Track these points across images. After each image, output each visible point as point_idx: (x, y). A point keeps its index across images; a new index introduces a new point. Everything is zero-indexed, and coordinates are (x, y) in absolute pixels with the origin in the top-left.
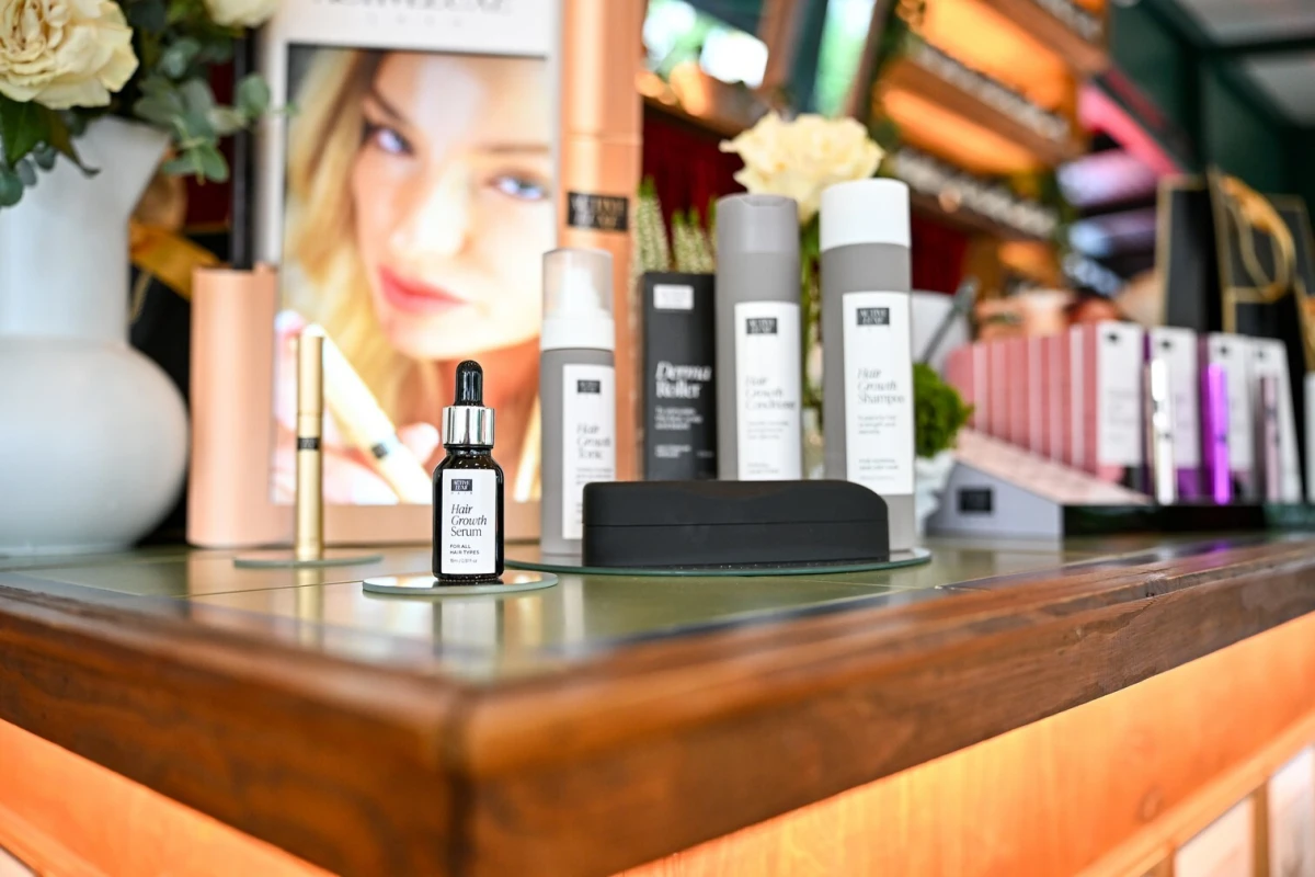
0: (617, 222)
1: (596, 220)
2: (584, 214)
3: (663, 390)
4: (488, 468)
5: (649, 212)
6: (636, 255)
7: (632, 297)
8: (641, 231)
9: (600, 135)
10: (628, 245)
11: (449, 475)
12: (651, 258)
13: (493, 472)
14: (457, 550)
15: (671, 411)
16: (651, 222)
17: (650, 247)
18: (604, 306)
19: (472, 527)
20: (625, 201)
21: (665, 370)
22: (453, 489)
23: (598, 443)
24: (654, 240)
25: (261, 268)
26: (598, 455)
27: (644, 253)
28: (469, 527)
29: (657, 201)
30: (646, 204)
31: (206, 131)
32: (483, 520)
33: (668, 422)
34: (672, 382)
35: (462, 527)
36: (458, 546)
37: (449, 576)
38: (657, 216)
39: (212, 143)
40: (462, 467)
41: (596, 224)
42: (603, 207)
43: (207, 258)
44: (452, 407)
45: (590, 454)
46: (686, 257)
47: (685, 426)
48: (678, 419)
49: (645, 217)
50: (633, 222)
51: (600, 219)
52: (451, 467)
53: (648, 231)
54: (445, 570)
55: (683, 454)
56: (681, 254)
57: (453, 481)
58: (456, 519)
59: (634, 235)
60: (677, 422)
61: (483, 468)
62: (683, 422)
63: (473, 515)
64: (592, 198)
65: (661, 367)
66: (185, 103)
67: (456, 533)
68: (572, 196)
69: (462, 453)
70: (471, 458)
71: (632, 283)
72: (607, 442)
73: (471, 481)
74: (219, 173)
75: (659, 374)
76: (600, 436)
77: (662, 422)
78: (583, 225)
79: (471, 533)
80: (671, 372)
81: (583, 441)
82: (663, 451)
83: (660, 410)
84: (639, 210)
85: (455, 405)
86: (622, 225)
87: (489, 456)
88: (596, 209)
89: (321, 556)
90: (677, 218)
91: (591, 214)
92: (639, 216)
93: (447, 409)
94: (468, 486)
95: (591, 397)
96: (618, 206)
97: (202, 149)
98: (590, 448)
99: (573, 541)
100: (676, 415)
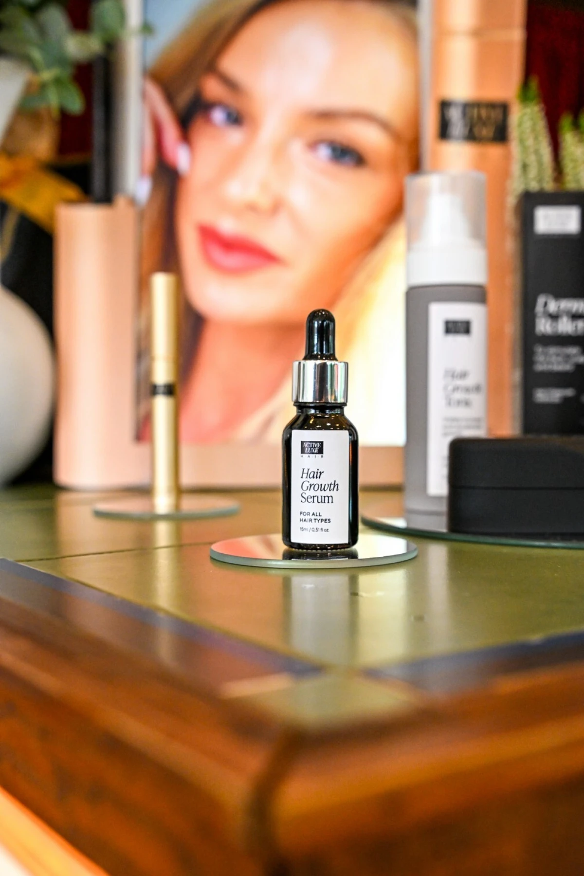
0: (495, 133)
1: (471, 131)
2: (458, 126)
3: (544, 326)
4: (341, 428)
5: (532, 119)
6: (516, 169)
7: (510, 219)
8: (522, 141)
9: (477, 33)
10: (508, 158)
11: (299, 436)
12: (533, 172)
13: (346, 433)
14: (307, 517)
15: (552, 350)
16: (533, 130)
17: (532, 159)
18: (476, 234)
19: (324, 493)
20: (504, 108)
21: (546, 304)
22: (303, 451)
23: (467, 390)
24: (537, 152)
25: (121, 202)
26: (467, 403)
27: (525, 167)
28: (320, 493)
29: (542, 105)
30: (528, 110)
31: (61, 60)
32: (334, 486)
33: (548, 363)
34: (554, 317)
35: (312, 493)
36: (309, 514)
37: (300, 546)
38: (541, 125)
39: (66, 73)
40: (312, 427)
41: (471, 137)
42: (480, 117)
43: (71, 192)
44: (303, 362)
45: (459, 403)
46: (574, 168)
47: (568, 367)
48: (560, 359)
49: (528, 124)
50: (514, 132)
51: (476, 131)
52: (301, 428)
53: (530, 142)
54: (294, 539)
55: (566, 400)
56: (568, 166)
57: (302, 443)
58: (306, 485)
59: (515, 146)
60: (559, 363)
61: (335, 428)
62: (566, 362)
63: (324, 480)
64: (468, 107)
65: (541, 300)
66: (42, 31)
67: (307, 499)
68: (444, 106)
69: (313, 411)
70: (323, 417)
71: (511, 201)
72: (478, 389)
73: (322, 443)
74: (75, 104)
75: (539, 308)
76: (470, 381)
77: (542, 363)
78: (457, 139)
79: (323, 500)
80: (553, 306)
81: (450, 388)
82: (542, 396)
83: (539, 349)
84: (521, 118)
85: (305, 358)
86: (501, 135)
87: (342, 414)
88: (472, 118)
89: (177, 506)
90: (566, 122)
91: (465, 125)
92: (520, 125)
93: (296, 363)
94: (319, 449)
95: (460, 339)
96: (496, 114)
97: (58, 81)
98: (458, 396)
99: (438, 498)
100: (558, 355)
